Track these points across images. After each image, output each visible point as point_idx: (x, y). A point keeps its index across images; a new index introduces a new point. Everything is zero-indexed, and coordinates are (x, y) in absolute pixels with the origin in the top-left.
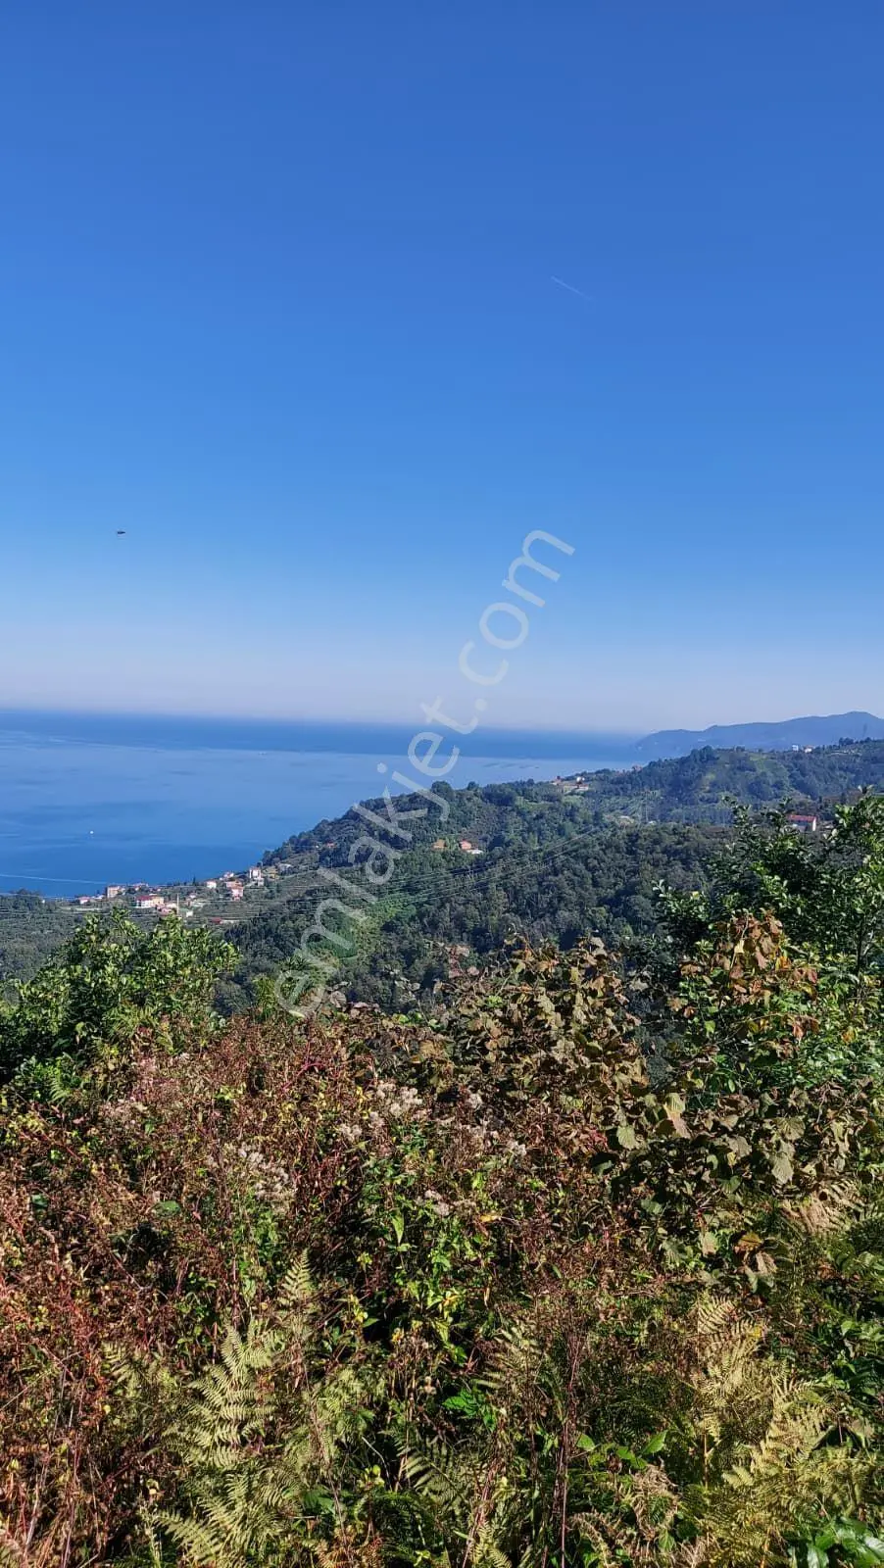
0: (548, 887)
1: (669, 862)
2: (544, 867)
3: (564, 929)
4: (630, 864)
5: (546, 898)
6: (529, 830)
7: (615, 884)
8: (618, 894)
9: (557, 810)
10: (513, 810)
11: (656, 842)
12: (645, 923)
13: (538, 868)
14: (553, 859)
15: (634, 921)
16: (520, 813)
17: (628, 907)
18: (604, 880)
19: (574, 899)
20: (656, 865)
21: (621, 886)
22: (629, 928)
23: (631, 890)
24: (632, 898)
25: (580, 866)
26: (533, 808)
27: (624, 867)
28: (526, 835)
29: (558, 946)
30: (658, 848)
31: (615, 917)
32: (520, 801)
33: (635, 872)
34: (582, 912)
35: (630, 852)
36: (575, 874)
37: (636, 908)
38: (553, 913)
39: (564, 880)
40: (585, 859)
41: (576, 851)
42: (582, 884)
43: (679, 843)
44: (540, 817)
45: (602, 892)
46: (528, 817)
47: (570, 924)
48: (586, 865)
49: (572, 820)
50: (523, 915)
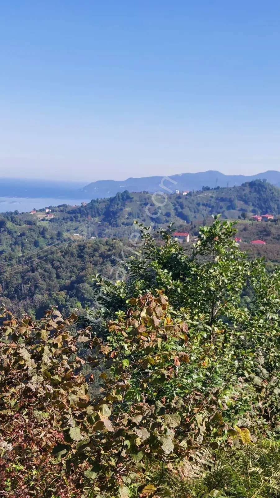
0: (28, 279)
1: (103, 262)
2: (26, 267)
3: (38, 307)
4: (79, 264)
5: (27, 287)
6: (16, 243)
7: (71, 277)
8: (73, 283)
9: (34, 230)
10: (5, 230)
11: (96, 250)
12: (89, 300)
13: (21, 268)
14: (31, 262)
15: (82, 300)
16: (10, 232)
17: (78, 291)
18: (63, 275)
19: (45, 287)
20: (95, 264)
21: (74, 278)
22: (79, 304)
23: (80, 280)
24: (81, 285)
25: (49, 266)
26: (18, 229)
27: (76, 266)
28: (13, 246)
29: (34, 317)
30: (97, 254)
31: (71, 297)
32: (9, 225)
33: (83, 269)
34: (50, 295)
35: (80, 257)
36: (45, 271)
37: (84, 291)
38: (32, 296)
39: (38, 275)
40: (52, 262)
41: (46, 256)
42: (50, 278)
43: (109, 250)
44: (22, 235)
45: (63, 282)
46: (15, 235)
47: (42, 303)
48: (53, 265)
49: (43, 237)
50: (12, 298)
